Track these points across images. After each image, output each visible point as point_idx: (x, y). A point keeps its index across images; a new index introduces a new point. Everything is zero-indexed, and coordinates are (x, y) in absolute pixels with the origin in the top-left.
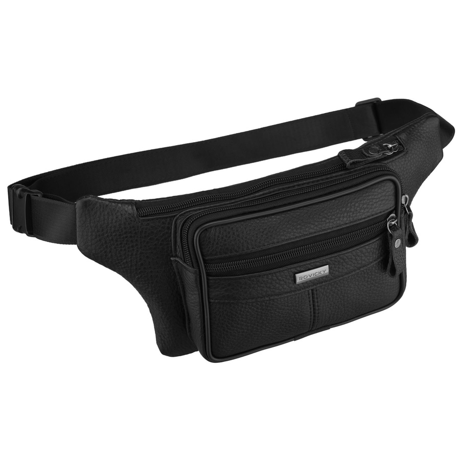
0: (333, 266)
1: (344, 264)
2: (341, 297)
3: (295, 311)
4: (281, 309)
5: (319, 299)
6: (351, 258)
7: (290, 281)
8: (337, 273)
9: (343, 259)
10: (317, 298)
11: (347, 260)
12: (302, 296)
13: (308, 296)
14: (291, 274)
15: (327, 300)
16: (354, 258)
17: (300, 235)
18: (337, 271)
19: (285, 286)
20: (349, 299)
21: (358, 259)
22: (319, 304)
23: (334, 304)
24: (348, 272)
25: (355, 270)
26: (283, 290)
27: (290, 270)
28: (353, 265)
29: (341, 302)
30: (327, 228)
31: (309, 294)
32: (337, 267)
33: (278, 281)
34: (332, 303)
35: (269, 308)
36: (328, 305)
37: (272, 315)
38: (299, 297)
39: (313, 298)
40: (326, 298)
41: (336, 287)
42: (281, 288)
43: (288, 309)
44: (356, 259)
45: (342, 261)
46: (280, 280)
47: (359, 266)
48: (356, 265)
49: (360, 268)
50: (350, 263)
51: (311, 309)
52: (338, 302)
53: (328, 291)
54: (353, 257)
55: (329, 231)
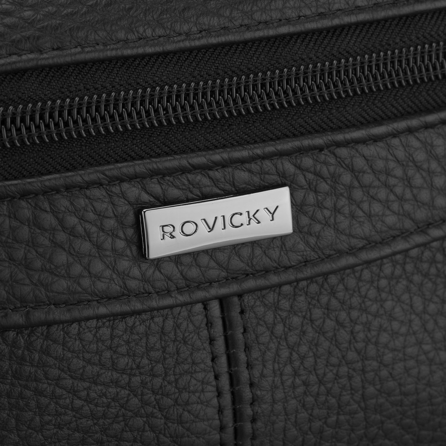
0: (311, 198)
1: (358, 194)
2: (352, 355)
3: (150, 397)
4: (82, 379)
5: (255, 354)
6: (388, 173)
7: (120, 244)
8: (329, 235)
9: (352, 170)
10: (247, 348)
11: (368, 178)
12: (177, 326)
13: (205, 333)
14: (123, 207)
15: (290, 361)
16: (399, 172)
17: (160, 31)
18: (327, 224)
19: (98, 266)
20: (384, 373)
21: (418, 180)
22: (256, 373)
23: (321, 382)
24: (377, 238)
25: (404, 234)
26: (86, 282)
27: (116, 189)
28: (395, 206)
29: (350, 378)
30: (276, 15)
31: (209, 324)
32: (329, 203)
33: (61, 237)
34: (313, 378)
35: (28, 369)
36: (294, 387)
37: (44, 401)
38: (163, 332)
39: (229, 342)
40: (285, 353)
41: (328, 308)
42: (77, 269)
43: (116, 383)
44: (408, 181)
45: (347, 178)
46: (72, 232)
47: (421, 214)
48: (407, 207)
49: (429, 225)
50: (382, 194)
51: (219, 394)
52: (337, 376)
53: (296, 320)
54: (392, 165)
55: (284, 30)
